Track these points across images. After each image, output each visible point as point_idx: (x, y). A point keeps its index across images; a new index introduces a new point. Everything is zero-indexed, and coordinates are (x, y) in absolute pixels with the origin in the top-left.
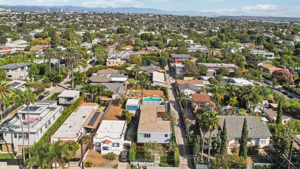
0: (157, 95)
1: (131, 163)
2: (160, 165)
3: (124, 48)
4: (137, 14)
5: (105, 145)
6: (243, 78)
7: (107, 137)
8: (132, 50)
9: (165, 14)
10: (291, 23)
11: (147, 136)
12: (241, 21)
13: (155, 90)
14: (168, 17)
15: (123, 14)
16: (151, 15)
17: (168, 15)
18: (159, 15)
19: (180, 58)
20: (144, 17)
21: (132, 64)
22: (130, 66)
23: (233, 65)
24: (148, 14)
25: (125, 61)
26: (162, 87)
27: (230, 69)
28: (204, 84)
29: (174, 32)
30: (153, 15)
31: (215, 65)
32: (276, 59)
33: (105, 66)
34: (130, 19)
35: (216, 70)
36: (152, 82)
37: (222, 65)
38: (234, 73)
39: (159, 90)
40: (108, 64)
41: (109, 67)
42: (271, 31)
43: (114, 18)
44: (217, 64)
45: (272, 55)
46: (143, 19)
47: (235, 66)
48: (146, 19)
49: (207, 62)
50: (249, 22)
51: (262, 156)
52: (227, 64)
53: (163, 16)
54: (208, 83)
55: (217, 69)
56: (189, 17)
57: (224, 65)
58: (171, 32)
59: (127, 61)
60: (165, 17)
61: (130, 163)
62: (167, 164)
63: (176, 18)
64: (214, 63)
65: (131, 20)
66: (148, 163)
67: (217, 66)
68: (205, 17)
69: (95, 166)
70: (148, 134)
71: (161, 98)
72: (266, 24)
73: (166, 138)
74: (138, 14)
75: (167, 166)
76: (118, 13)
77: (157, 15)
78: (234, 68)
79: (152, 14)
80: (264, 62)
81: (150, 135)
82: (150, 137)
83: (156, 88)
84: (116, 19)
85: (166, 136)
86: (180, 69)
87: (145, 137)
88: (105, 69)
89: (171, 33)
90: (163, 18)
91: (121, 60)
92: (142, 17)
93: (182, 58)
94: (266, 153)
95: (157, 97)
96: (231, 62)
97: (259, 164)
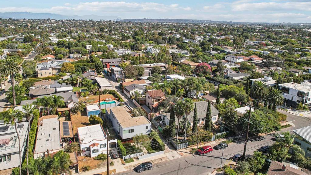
0: (109, 99)
1: (124, 157)
2: (149, 153)
3: (44, 58)
4: (35, 19)
5: (95, 148)
6: (175, 74)
7: (94, 141)
8: (54, 59)
9: (68, 19)
10: (187, 24)
11: (131, 131)
12: (145, 23)
13: (103, 94)
14: (72, 23)
15: (17, 20)
16: (52, 21)
17: (71, 20)
18: (61, 20)
19: (111, 62)
20: (46, 23)
21: (66, 73)
22: (65, 75)
23: (163, 64)
24: (48, 19)
25: (57, 71)
26: (110, 91)
27: (161, 67)
28: (147, 83)
29: (88, 38)
30: (54, 21)
31: (148, 65)
32: (191, 56)
33: (37, 78)
34: (29, 25)
35: (150, 70)
36: (100, 87)
37: (154, 65)
38: (165, 71)
39: (108, 94)
40: (39, 76)
41: (43, 79)
42: (175, 32)
43: (7, 24)
44: (150, 64)
45: (187, 53)
46: (45, 25)
47: (164, 64)
48: (48, 25)
49: (140, 63)
50: (152, 24)
51: (216, 129)
52: (158, 64)
53: (66, 21)
54: (149, 82)
55: (150, 68)
56: (94, 21)
57: (156, 64)
58: (85, 37)
59: (60, 70)
60: (68, 22)
61: (122, 158)
62: (153, 151)
63: (81, 23)
64: (146, 64)
65: (31, 27)
66: (138, 154)
67: (151, 66)
68: (110, 21)
69: (92, 168)
70: (131, 130)
71: (114, 101)
72: (167, 25)
73: (147, 130)
74: (37, 20)
75: (155, 152)
76: (10, 19)
77: (59, 20)
78: (164, 67)
79: (53, 19)
80: (184, 59)
81: (133, 129)
82: (133, 132)
83: (104, 92)
84: (11, 26)
85: (147, 128)
86: (118, 72)
87: (129, 132)
88: (38, 81)
89: (86, 39)
90: (67, 23)
91: (53, 69)
92: (43, 24)
93: (113, 62)
94: (218, 127)
95: (110, 100)
96: (161, 61)
97: (218, 134)
